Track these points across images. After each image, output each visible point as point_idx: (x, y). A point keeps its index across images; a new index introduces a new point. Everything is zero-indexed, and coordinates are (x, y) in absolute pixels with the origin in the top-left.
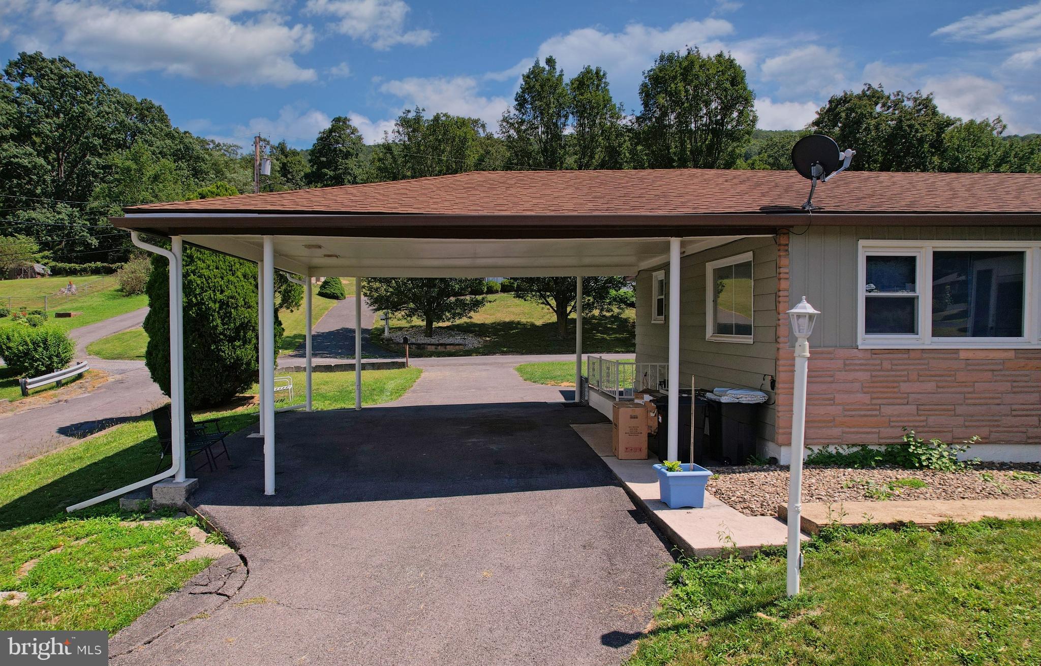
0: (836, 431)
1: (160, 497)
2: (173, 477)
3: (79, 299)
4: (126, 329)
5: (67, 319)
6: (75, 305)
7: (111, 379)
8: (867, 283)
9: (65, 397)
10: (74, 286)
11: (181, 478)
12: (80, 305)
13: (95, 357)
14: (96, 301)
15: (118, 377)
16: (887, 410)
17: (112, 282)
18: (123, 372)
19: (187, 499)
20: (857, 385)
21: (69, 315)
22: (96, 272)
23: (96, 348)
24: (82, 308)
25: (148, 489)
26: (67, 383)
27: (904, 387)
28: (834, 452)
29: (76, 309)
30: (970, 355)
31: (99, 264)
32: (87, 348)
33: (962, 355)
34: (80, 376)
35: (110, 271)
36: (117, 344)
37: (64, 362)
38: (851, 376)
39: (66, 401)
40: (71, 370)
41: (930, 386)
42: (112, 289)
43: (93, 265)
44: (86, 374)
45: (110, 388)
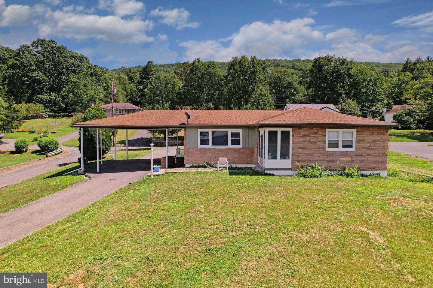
0: (195, 162)
1: (79, 172)
2: (81, 169)
3: (59, 127)
4: (74, 137)
5: (55, 134)
6: (57, 129)
7: (70, 153)
8: (200, 136)
9: (58, 158)
10: (57, 122)
11: (83, 169)
12: (59, 129)
13: (65, 146)
14: (64, 127)
15: (72, 152)
16: (204, 158)
17: (69, 121)
18: (73, 151)
19: (84, 173)
20: (198, 154)
21: (56, 133)
22: (64, 116)
23: (65, 144)
24: (60, 130)
25: (77, 171)
26: (58, 154)
27: (207, 154)
28: (195, 165)
29: (58, 130)
30: (218, 149)
31: (65, 114)
32: (62, 143)
33: (217, 149)
34: (61, 152)
35: (69, 116)
36: (71, 143)
37: (57, 148)
38: (197, 152)
39: (58, 159)
40: (59, 150)
41: (211, 154)
42: (70, 123)
43: (63, 114)
44: (63, 151)
45: (69, 155)
